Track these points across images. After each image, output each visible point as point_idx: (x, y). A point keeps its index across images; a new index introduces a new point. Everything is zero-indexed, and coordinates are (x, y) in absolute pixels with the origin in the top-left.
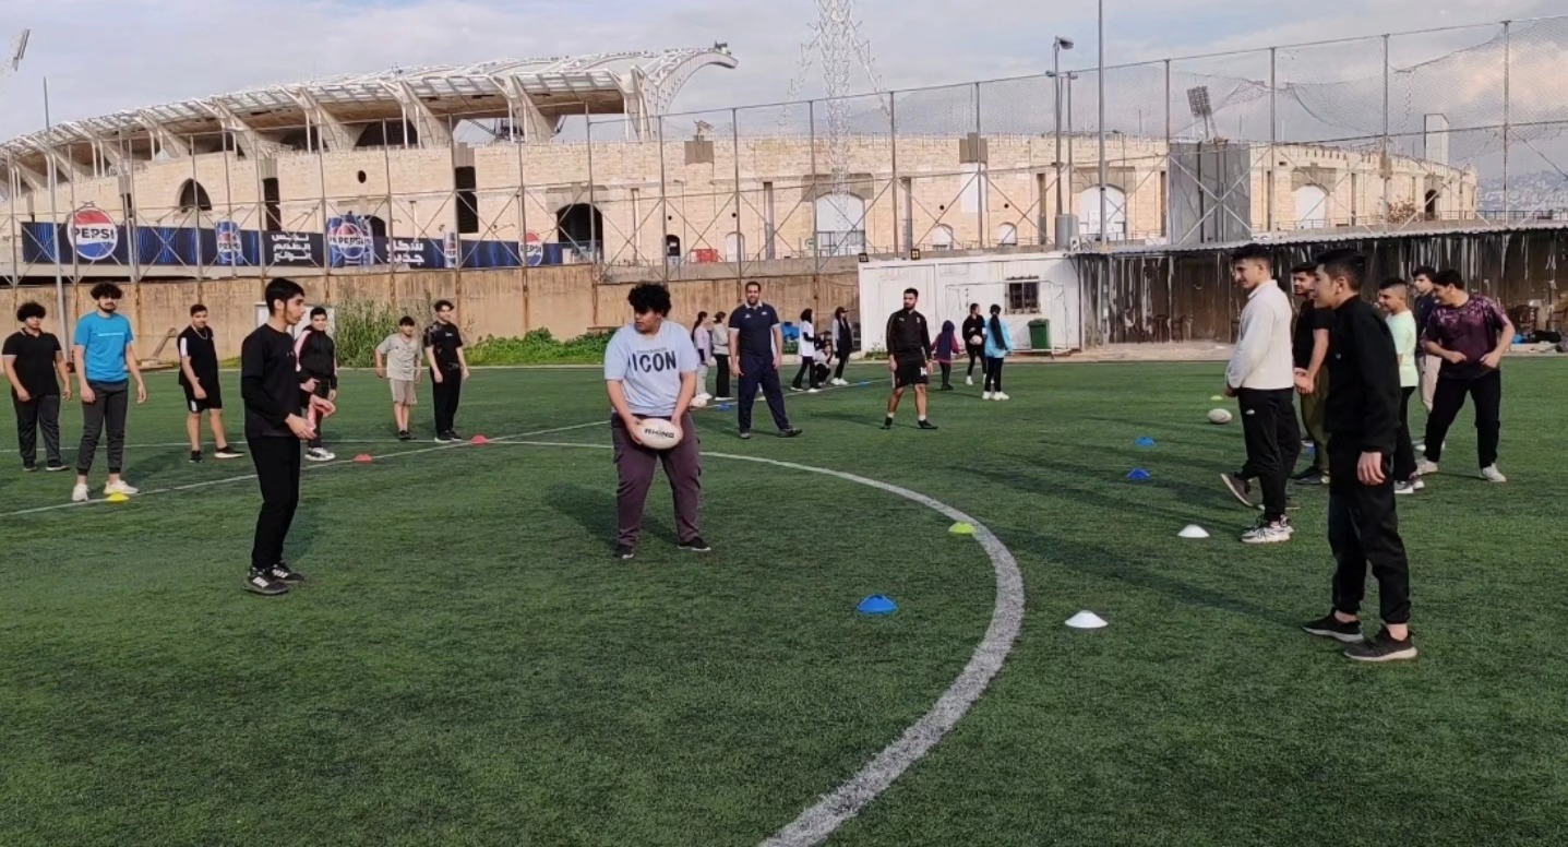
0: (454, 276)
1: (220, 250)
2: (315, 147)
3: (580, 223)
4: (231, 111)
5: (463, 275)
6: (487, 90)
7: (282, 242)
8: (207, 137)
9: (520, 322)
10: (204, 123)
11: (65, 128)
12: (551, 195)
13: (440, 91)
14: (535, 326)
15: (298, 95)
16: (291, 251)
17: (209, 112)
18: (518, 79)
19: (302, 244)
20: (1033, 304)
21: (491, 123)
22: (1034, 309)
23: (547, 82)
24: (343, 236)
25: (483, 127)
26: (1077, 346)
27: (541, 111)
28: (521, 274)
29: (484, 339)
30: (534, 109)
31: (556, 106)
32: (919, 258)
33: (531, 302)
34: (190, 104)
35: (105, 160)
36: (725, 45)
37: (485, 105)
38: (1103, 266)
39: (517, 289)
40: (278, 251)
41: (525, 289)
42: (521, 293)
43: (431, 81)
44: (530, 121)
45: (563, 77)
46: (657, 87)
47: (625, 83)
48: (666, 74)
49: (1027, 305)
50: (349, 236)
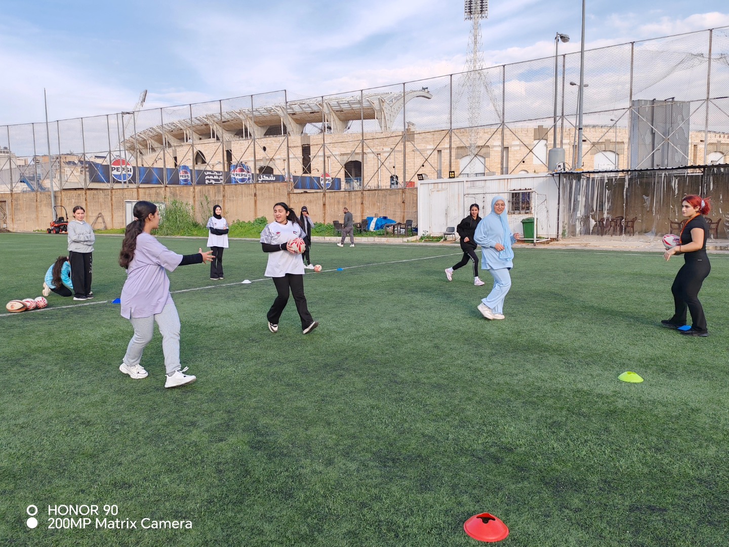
0: (222, 188)
1: (181, 178)
2: (246, 135)
3: (354, 169)
4: (214, 121)
5: (226, 187)
6: (316, 109)
7: (209, 175)
8: (205, 133)
9: (252, 214)
10: (204, 127)
11: (153, 129)
12: (342, 157)
13: (296, 111)
14: (259, 216)
15: (239, 113)
16: (214, 179)
17: (205, 122)
18: (329, 104)
19: (219, 176)
20: (528, 208)
21: (320, 125)
22: (527, 211)
23: (341, 105)
24: (238, 173)
25: (316, 127)
26: (555, 237)
27: (340, 119)
28: (253, 187)
29: (235, 222)
30: (336, 118)
31: (347, 116)
32: (454, 177)
33: (258, 202)
34: (198, 118)
35: (168, 142)
36: (427, 88)
37: (315, 117)
38: (576, 183)
39: (251, 195)
40: (207, 179)
41: (255, 195)
42: (253, 197)
43: (292, 106)
44: (334, 122)
45: (348, 103)
46: (391, 107)
47: (376, 106)
48: (396, 101)
49: (523, 208)
50: (241, 173)
